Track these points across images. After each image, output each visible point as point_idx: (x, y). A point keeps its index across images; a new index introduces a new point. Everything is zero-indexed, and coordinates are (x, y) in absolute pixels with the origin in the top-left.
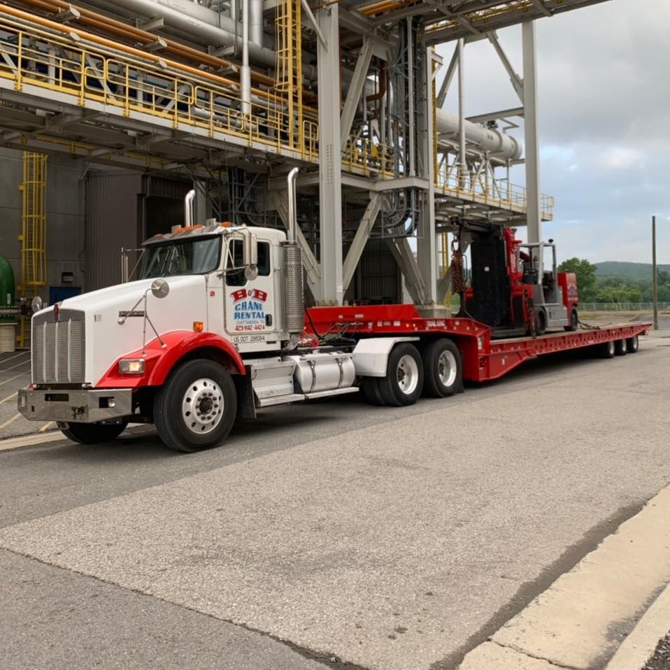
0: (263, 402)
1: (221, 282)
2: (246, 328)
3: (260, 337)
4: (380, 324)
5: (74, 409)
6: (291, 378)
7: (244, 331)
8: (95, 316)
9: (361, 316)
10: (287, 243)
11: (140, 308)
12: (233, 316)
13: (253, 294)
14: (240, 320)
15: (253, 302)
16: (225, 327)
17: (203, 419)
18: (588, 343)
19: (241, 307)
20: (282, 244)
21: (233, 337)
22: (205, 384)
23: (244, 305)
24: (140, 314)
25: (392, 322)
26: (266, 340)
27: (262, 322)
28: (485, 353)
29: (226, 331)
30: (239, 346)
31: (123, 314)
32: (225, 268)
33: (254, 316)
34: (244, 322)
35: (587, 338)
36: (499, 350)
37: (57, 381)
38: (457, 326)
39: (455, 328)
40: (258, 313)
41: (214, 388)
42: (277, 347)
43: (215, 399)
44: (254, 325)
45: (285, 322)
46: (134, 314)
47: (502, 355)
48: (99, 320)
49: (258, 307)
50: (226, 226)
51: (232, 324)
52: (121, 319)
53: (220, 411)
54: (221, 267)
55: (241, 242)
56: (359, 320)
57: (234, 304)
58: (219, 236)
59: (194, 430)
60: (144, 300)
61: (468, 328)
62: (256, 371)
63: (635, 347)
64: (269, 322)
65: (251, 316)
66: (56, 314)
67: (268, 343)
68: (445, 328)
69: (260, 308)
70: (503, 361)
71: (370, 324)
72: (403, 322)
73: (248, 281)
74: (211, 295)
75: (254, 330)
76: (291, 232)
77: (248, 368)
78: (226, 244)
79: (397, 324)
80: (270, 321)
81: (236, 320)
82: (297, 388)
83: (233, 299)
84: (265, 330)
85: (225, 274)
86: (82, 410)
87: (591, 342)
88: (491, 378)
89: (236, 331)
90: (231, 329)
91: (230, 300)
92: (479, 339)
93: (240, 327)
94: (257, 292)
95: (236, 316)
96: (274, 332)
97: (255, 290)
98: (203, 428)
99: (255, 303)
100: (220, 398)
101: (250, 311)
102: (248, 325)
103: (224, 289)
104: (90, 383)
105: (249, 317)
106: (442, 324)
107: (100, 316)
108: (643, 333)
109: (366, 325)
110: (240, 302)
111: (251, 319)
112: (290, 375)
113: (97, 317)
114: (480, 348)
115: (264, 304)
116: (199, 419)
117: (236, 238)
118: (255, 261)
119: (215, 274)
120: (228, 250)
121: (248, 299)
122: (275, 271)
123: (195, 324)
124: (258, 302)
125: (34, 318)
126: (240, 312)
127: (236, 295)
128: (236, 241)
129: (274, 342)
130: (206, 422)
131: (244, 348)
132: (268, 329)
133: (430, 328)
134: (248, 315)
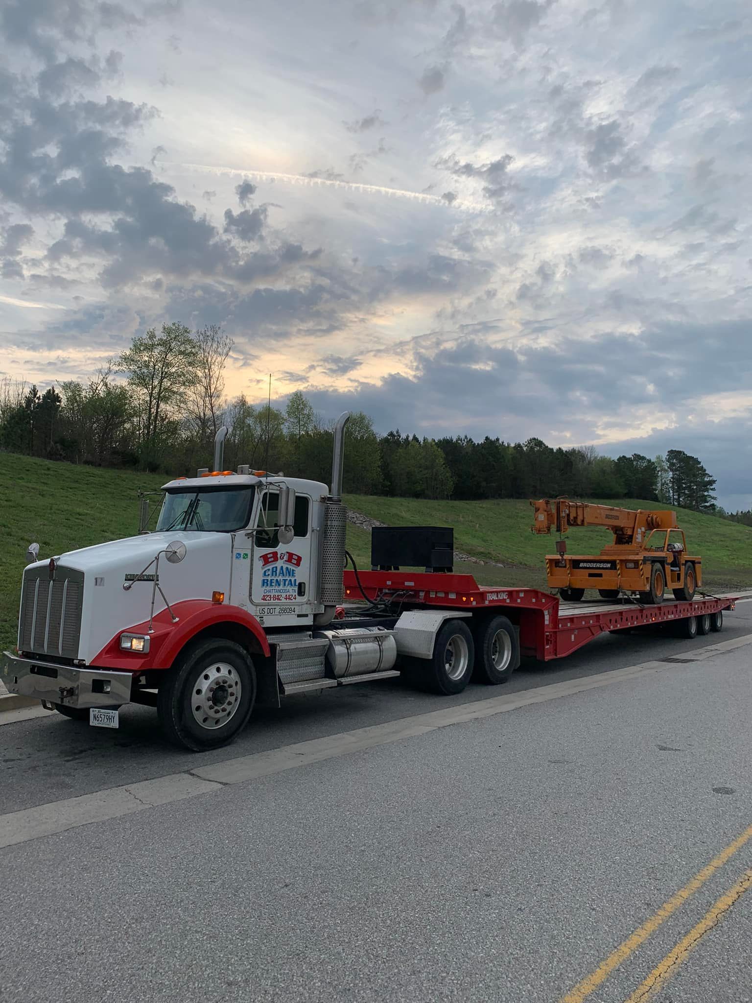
0: (289, 689)
1: (249, 542)
2: (275, 598)
3: (290, 609)
4: (432, 595)
5: (62, 690)
6: (322, 658)
7: (272, 601)
8: (96, 579)
9: (412, 584)
10: (330, 499)
11: (151, 571)
12: (261, 583)
13: (286, 558)
14: (268, 588)
15: (285, 566)
16: (250, 595)
17: (217, 712)
18: (667, 618)
19: (270, 573)
20: (324, 500)
21: (259, 607)
22: (218, 670)
23: (274, 571)
24: (149, 579)
25: (447, 594)
26: (297, 613)
27: (293, 591)
28: (553, 628)
29: (251, 600)
30: (265, 618)
31: (130, 578)
32: (255, 527)
33: (285, 585)
34: (273, 591)
35: (666, 612)
36: (569, 625)
37: (46, 650)
38: (521, 598)
39: (519, 601)
40: (290, 580)
41: (230, 672)
42: (308, 621)
43: (230, 686)
44: (284, 595)
45: (321, 592)
46: (142, 578)
47: (571, 630)
48: (100, 585)
49: (291, 573)
50: (259, 476)
51: (259, 592)
52: (127, 584)
53: (236, 700)
54: (250, 526)
55: (277, 495)
56: (409, 588)
57: (263, 569)
58: (251, 487)
59: (206, 726)
60: (155, 561)
61: (534, 600)
62: (282, 650)
63: (719, 624)
64: (301, 593)
65: (282, 583)
66: (52, 570)
67: (299, 616)
68: (508, 601)
69: (293, 573)
70: (573, 636)
71: (422, 594)
72: (460, 595)
73: (280, 543)
74: (237, 557)
75: (284, 600)
76: (335, 485)
77: (273, 647)
78: (258, 497)
79: (452, 596)
80: (303, 590)
81: (264, 588)
82: (329, 671)
83: (261, 563)
84: (297, 601)
85: (255, 533)
86: (71, 692)
87: (671, 617)
88: (559, 656)
89: (263, 601)
90: (257, 599)
91: (258, 564)
92: (546, 613)
93: (268, 596)
94: (291, 555)
95: (264, 583)
96: (307, 604)
97: (287, 552)
98: (217, 722)
99: (287, 568)
100: (236, 683)
101: (280, 578)
102: (277, 594)
103: (252, 551)
104: (84, 660)
105: (279, 585)
106: (504, 596)
107: (102, 579)
108: (728, 608)
109: (416, 594)
110: (270, 567)
111: (281, 587)
112: (321, 656)
113: (99, 581)
114: (547, 622)
115: (298, 570)
116: (211, 713)
117: (271, 491)
118: (291, 521)
119: (242, 532)
120: (261, 505)
121: (280, 564)
122: (313, 531)
123: (215, 593)
124: (291, 567)
125: (26, 571)
126: (269, 578)
127: (266, 559)
128: (271, 494)
129: (306, 616)
130: (221, 714)
131: (271, 621)
132: (299, 599)
133: (490, 601)
134: (278, 582)
